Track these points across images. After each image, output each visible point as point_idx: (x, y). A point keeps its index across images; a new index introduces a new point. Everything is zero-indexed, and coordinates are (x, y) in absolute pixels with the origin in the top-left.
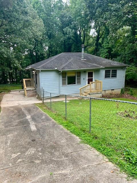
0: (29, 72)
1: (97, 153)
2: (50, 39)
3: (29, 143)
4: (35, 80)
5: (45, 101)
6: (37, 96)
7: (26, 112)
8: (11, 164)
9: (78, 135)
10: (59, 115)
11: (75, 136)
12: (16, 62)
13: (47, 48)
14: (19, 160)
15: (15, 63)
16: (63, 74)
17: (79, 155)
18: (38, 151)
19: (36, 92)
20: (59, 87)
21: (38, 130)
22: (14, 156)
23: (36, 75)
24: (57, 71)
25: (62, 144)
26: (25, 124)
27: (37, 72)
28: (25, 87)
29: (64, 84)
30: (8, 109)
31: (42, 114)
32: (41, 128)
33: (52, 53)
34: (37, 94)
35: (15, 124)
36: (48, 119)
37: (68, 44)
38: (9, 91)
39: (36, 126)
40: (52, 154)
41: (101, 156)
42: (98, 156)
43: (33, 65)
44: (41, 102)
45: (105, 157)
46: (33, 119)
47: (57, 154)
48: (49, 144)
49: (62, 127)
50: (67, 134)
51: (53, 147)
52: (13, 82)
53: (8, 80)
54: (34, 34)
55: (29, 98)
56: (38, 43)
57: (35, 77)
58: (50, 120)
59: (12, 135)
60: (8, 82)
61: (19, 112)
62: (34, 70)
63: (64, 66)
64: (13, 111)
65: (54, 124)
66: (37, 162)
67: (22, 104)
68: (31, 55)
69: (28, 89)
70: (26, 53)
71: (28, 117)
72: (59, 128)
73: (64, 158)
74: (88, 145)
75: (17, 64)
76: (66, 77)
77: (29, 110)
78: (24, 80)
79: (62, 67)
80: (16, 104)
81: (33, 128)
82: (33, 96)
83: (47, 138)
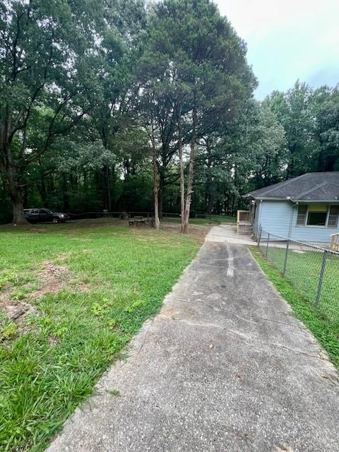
0: (248, 201)
1: (312, 338)
2: (292, 152)
3: (218, 287)
4: (253, 212)
5: (261, 244)
6: (252, 235)
7: (230, 252)
8: (189, 300)
9: (291, 303)
10: (275, 268)
11: (286, 302)
12: (234, 187)
13: (286, 166)
15: (231, 189)
16: (301, 208)
17: (277, 328)
18: (223, 300)
19: (252, 230)
20: (290, 226)
21: (235, 277)
22: (196, 293)
23: (256, 206)
24: (291, 203)
25: (258, 304)
26: (222, 265)
27: (258, 202)
28: (238, 221)
29: (300, 222)
30: (211, 244)
31: (249, 260)
32: (240, 276)
33: (291, 173)
34: (252, 232)
35: (211, 263)
36: (254, 268)
38: (219, 223)
39: (235, 272)
40: (238, 308)
41: (318, 347)
42: (310, 343)
44: (256, 244)
45: (324, 351)
46: (235, 263)
47: (245, 312)
48: (240, 298)
49: (271, 284)
50: (274, 295)
51: (243, 303)
52: (228, 214)
53: (223, 210)
54: (265, 148)
55: (241, 236)
58: (258, 270)
60: (222, 212)
61: (222, 250)
62: (254, 199)
63: (303, 194)
64: (215, 248)
65: (261, 277)
66: (217, 309)
67: (229, 241)
68: (258, 178)
69: (242, 223)
70: (252, 176)
71: (231, 259)
73: (251, 321)
75: (235, 190)
76: (305, 213)
77: (235, 251)
78: (239, 212)
80: (221, 240)
81: (230, 273)
82: (247, 234)
83: (241, 289)
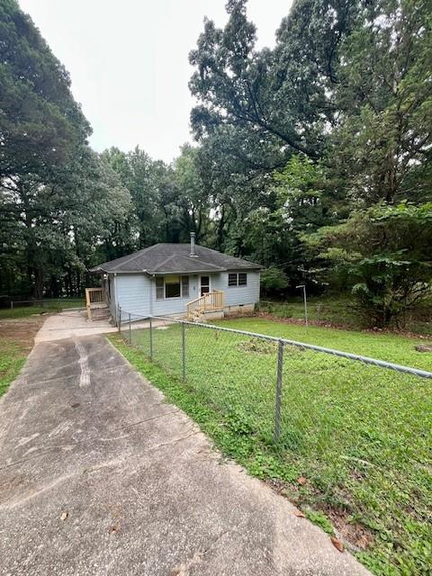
0: (99, 275)
1: (185, 418)
2: (142, 221)
3: (66, 410)
4: (107, 290)
7: (81, 350)
8: (10, 460)
11: (157, 390)
12: (76, 257)
13: (138, 235)
14: (32, 449)
15: (72, 260)
16: (158, 280)
17: (152, 428)
18: (78, 427)
19: (109, 311)
20: (151, 302)
21: (93, 384)
22: (24, 441)
23: (109, 281)
24: (147, 275)
26: (71, 372)
27: (111, 276)
28: (88, 303)
29: (159, 296)
30: (48, 346)
32: (100, 379)
33: (145, 242)
34: (111, 315)
35: (49, 376)
36: (118, 362)
37: (174, 230)
38: (58, 310)
39: (92, 376)
40: (101, 429)
41: (190, 424)
42: (185, 424)
43: (106, 264)
44: (115, 330)
45: (196, 425)
46: (91, 362)
47: (112, 427)
48: (104, 411)
49: (139, 375)
50: (144, 387)
51: (109, 416)
54: (111, 211)
55: (95, 324)
56: (121, 226)
57: (107, 285)
58: (123, 363)
59: (36, 397)
61: (68, 351)
62: (106, 273)
63: (159, 266)
64: (56, 350)
65: (127, 371)
67: (78, 335)
68: (108, 246)
69: (94, 306)
70: (99, 243)
71: (83, 360)
72: (133, 378)
73: (121, 435)
74: (175, 407)
75: (78, 262)
76: (162, 285)
77: (88, 345)
78: (87, 291)
79: (155, 269)
80: (58, 336)
81: (84, 380)
82: (103, 319)
83: (103, 398)
